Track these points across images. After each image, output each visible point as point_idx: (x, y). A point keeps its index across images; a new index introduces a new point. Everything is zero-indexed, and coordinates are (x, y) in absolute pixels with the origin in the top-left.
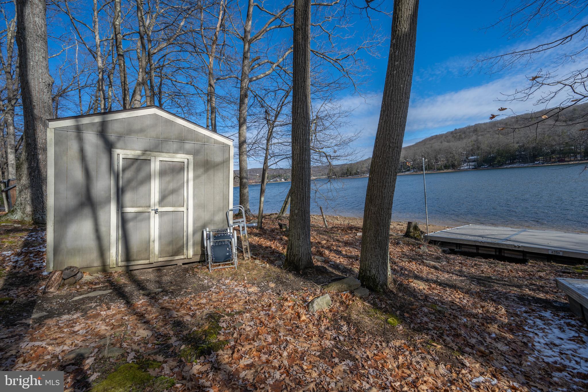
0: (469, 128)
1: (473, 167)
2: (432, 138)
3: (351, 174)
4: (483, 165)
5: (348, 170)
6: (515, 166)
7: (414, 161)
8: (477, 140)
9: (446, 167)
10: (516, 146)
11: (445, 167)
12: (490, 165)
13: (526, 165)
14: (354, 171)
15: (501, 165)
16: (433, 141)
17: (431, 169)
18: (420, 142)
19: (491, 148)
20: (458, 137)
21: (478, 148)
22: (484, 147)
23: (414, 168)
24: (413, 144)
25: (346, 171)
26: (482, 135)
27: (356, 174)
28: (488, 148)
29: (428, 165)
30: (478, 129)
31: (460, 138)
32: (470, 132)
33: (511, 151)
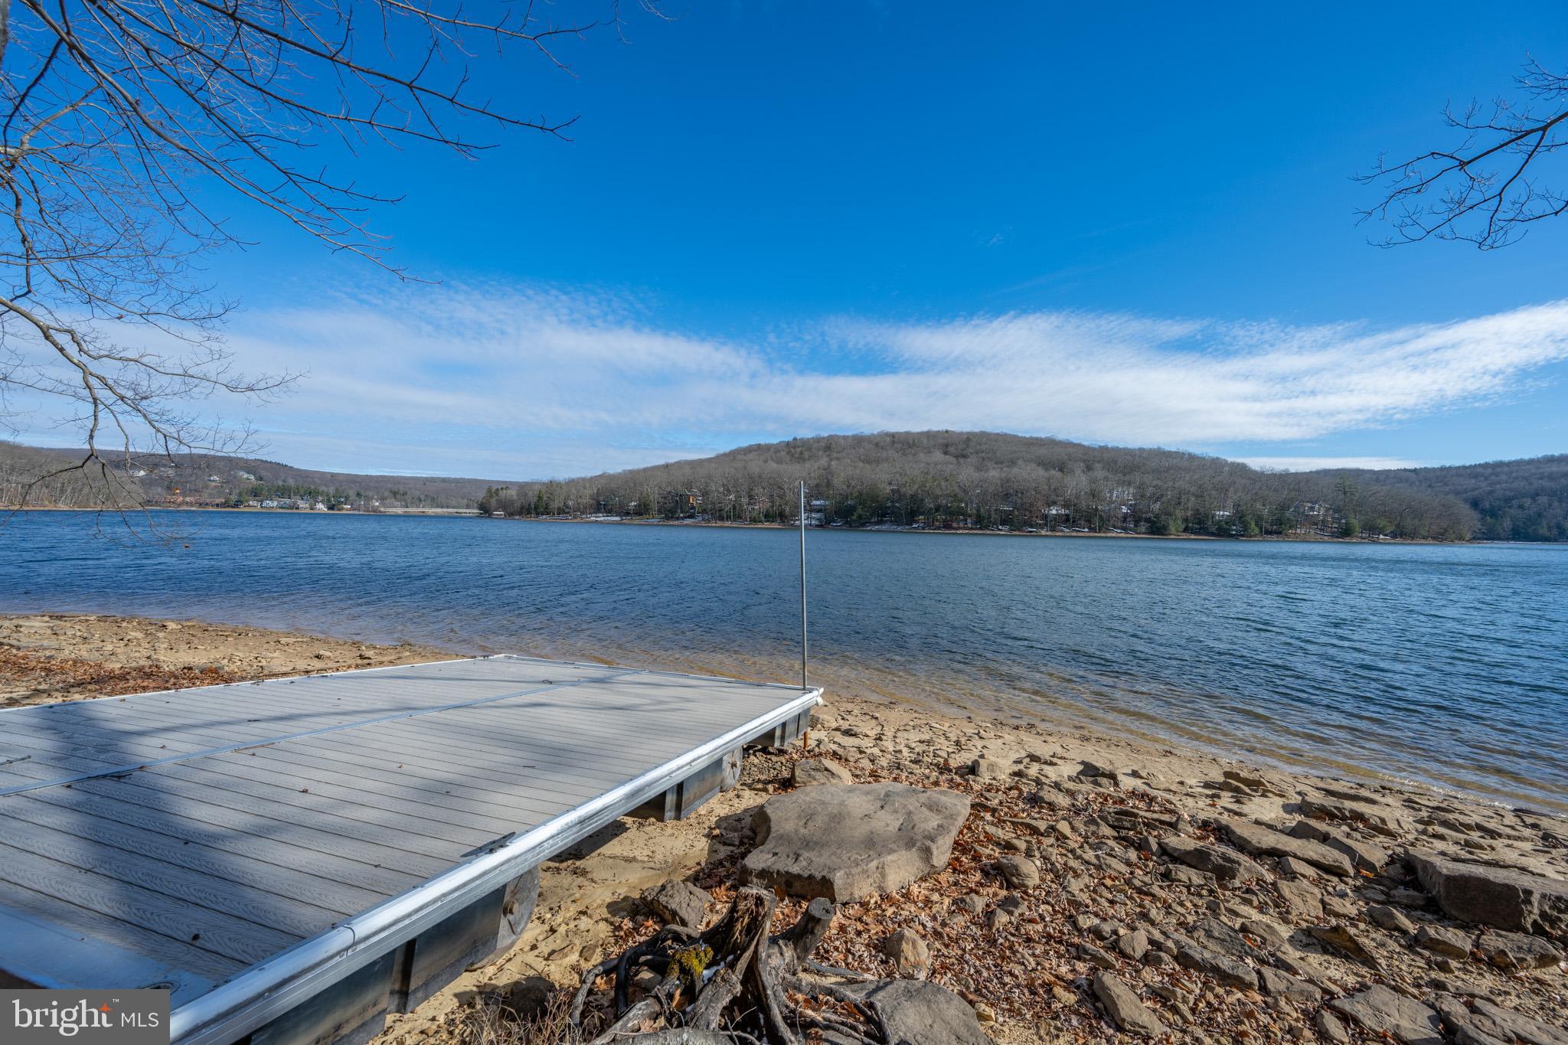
0: (818, 440)
1: (817, 523)
2: (749, 450)
3: (547, 511)
4: (835, 522)
5: (540, 498)
6: (884, 527)
7: (705, 494)
8: (827, 469)
9: (769, 517)
10: (888, 489)
11: (766, 516)
12: (847, 522)
13: (899, 529)
14: (556, 504)
15: (863, 525)
16: (751, 456)
17: (740, 517)
18: (725, 455)
19: (848, 487)
20: (797, 455)
21: (828, 485)
22: (838, 482)
23: (704, 511)
24: (712, 455)
25: (535, 499)
26: (838, 459)
27: (561, 511)
28: (845, 487)
29: (734, 508)
30: (833, 446)
31: (801, 459)
32: (818, 449)
33: (880, 499)
